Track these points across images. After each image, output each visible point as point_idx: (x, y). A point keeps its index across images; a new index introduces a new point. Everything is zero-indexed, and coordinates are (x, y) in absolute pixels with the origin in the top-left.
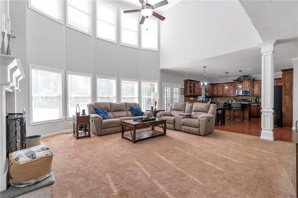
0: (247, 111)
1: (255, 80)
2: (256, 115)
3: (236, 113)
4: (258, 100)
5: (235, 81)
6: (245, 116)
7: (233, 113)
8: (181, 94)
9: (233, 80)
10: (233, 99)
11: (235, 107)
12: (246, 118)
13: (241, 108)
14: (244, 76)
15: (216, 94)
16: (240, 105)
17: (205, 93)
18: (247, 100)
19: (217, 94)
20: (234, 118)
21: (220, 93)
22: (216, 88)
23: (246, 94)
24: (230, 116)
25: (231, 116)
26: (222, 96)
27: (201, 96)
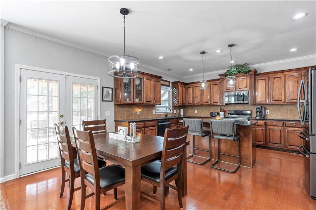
0: (249, 140)
1: (257, 73)
2: (262, 143)
3: (223, 147)
4: (263, 111)
5: (223, 77)
6: (243, 154)
7: (217, 145)
8: (103, 101)
9: (220, 75)
10: (219, 110)
11: (219, 132)
12: (246, 159)
13: (235, 136)
14: (237, 65)
15: (191, 101)
16: (232, 129)
17: (172, 99)
18: (244, 112)
19: (193, 101)
20: (219, 157)
21: (198, 100)
22: (191, 90)
23: (242, 102)
24: (211, 152)
25: (213, 151)
26: (202, 105)
27: (160, 104)
